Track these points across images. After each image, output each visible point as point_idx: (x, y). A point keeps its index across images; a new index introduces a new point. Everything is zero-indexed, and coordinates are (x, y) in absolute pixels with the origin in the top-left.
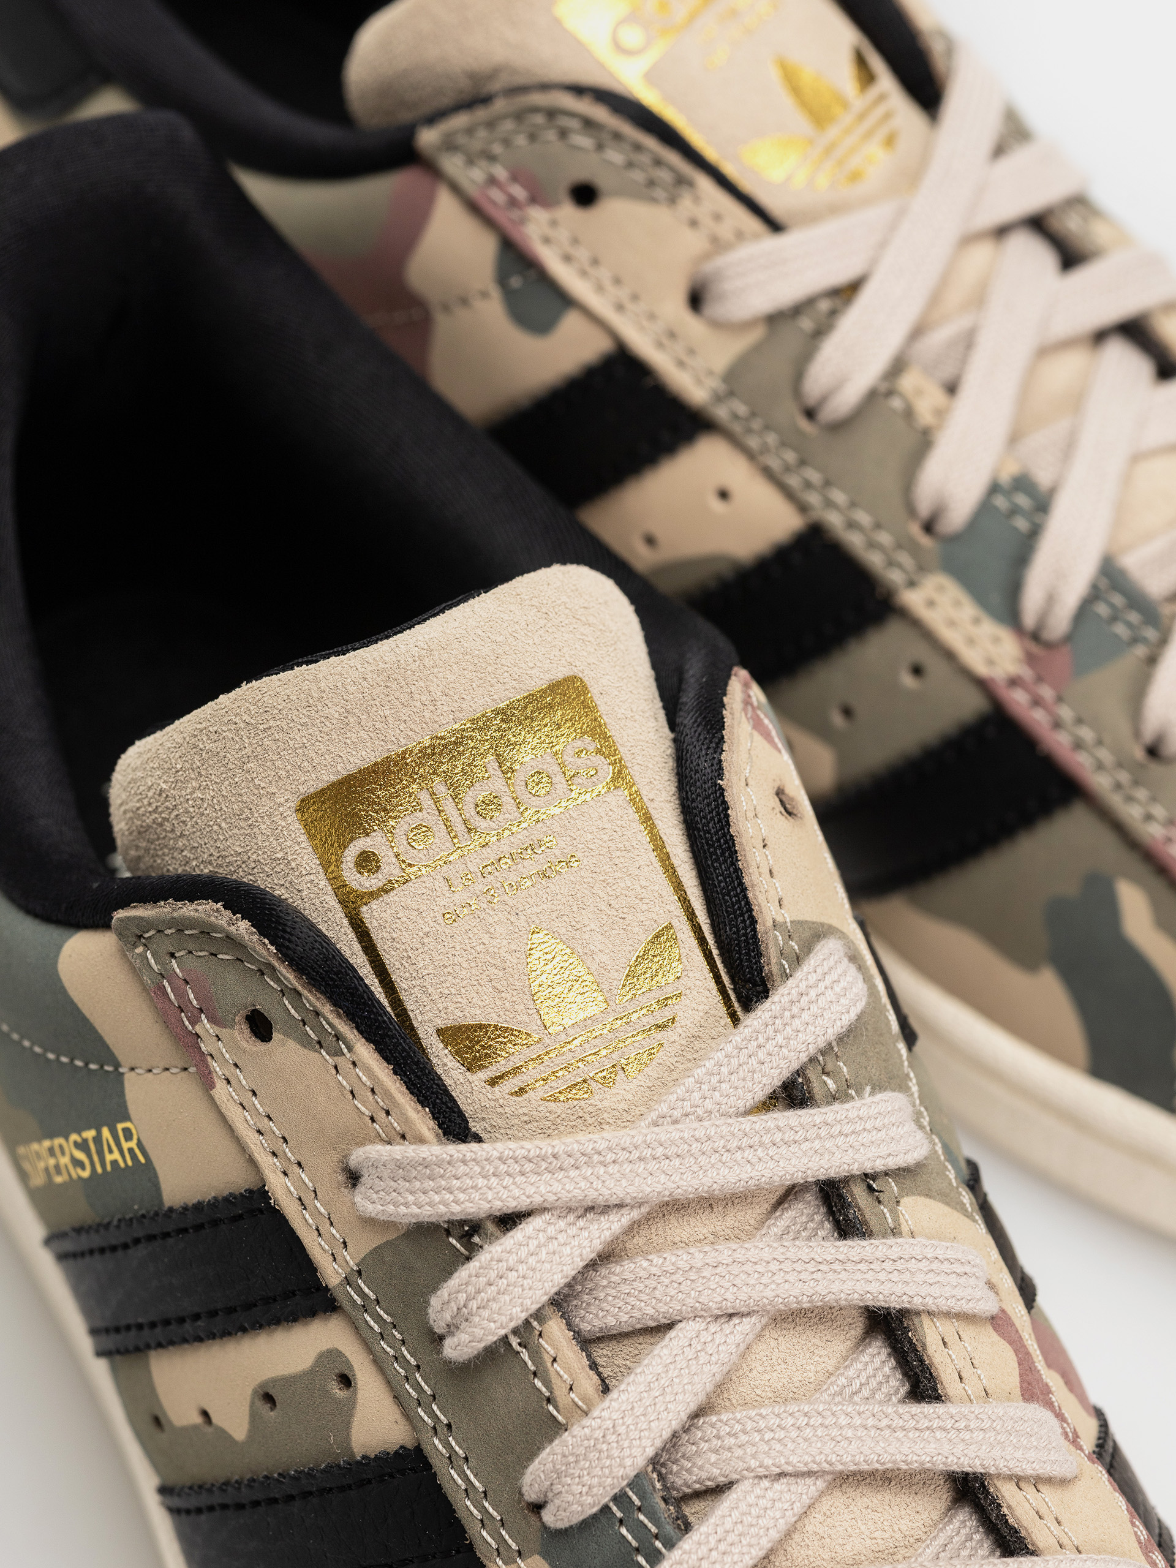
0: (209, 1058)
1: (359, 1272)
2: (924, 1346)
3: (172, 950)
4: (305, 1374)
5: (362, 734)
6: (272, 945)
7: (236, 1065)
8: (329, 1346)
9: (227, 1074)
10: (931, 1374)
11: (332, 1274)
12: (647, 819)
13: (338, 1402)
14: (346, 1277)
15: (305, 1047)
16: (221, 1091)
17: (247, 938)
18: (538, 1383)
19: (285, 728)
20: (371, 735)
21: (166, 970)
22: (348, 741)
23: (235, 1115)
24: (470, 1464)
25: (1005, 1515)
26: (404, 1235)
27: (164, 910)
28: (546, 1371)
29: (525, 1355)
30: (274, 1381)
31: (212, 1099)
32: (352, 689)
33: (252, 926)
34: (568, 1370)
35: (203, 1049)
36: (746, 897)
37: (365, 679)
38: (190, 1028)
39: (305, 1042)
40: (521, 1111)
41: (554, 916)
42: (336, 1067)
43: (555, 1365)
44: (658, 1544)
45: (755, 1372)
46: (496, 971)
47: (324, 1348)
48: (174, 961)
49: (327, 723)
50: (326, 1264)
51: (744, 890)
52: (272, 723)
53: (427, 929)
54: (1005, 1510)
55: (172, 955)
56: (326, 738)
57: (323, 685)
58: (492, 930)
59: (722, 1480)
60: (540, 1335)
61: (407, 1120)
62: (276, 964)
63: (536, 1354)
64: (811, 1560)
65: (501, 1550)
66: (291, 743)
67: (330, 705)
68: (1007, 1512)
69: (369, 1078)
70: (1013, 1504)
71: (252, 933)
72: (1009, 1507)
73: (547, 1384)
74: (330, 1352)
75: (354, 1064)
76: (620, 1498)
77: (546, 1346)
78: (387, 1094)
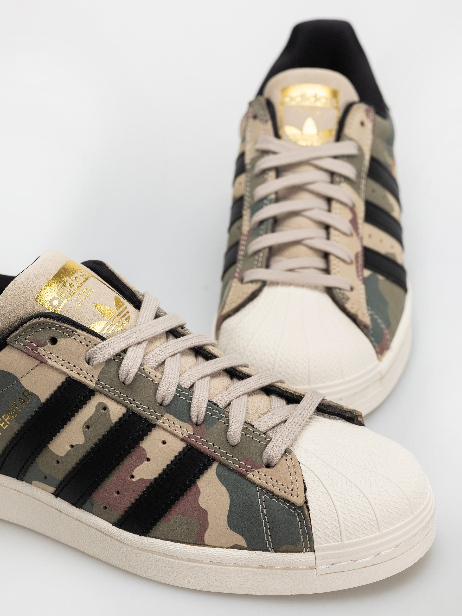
0: (43, 356)
1: (99, 380)
2: (210, 351)
3: (25, 338)
4: (94, 413)
5: (41, 279)
6: (51, 318)
7: (51, 353)
8: (98, 403)
9: (49, 357)
10: (214, 355)
11: (92, 384)
12: (100, 281)
13: (105, 413)
14: (96, 383)
15: (66, 338)
16: (49, 362)
17: (44, 320)
18: (149, 379)
19: (25, 284)
20: (43, 279)
21: (25, 343)
22: (39, 281)
23: (55, 365)
24: (142, 404)
25: (244, 373)
26: (105, 365)
27: (21, 329)
28: (149, 375)
29: (143, 375)
30: (87, 421)
31: (48, 365)
32: (35, 271)
33: (44, 318)
34: (153, 373)
35: (41, 355)
36: (127, 286)
37: (36, 268)
38: (36, 352)
39: (66, 337)
40: (112, 336)
41: (96, 300)
42: (75, 339)
43: (150, 373)
44: (190, 396)
45: (184, 365)
46: (92, 313)
47: (97, 404)
48: (26, 340)
49: (33, 279)
50: (90, 383)
51: (126, 285)
52: (22, 284)
53: (74, 310)
54: (243, 372)
55: (26, 339)
56: (34, 282)
57: (28, 272)
58: (86, 306)
59: (192, 384)
60: (144, 369)
61: (95, 341)
62: (53, 322)
63: (145, 373)
64: (216, 393)
65: (158, 417)
66: (28, 287)
67: (32, 276)
68: (244, 372)
69: (83, 336)
70: (244, 370)
71: (45, 319)
72: (244, 371)
73: (151, 378)
74: (98, 404)
75: (79, 335)
76: (177, 391)
77: (146, 370)
78: (89, 337)
